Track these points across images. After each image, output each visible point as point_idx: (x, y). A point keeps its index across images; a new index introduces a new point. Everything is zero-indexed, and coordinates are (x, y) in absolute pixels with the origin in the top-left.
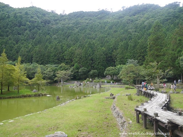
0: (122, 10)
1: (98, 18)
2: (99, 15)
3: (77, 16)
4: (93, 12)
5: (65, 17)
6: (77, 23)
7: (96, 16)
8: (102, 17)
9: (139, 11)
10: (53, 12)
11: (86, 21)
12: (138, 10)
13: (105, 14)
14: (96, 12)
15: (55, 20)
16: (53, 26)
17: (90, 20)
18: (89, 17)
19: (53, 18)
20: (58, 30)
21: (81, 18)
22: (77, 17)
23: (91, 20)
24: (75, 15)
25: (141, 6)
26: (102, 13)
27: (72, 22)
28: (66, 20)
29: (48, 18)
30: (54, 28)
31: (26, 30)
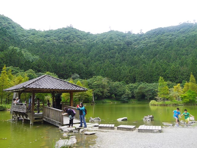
1: (180, 32)
2: (181, 29)
3: (157, 33)
4: (173, 27)
5: (144, 36)
6: (159, 41)
7: (177, 31)
8: (184, 31)
10: (129, 33)
11: (168, 37)
13: (188, 27)
14: (177, 27)
15: (136, 41)
16: (136, 46)
17: (172, 36)
18: (170, 32)
19: (132, 39)
20: (142, 51)
21: (162, 35)
22: (157, 34)
23: (173, 35)
24: (154, 33)
26: (185, 26)
27: (153, 41)
28: (146, 38)
29: (129, 40)
30: (137, 49)
31: (116, 53)
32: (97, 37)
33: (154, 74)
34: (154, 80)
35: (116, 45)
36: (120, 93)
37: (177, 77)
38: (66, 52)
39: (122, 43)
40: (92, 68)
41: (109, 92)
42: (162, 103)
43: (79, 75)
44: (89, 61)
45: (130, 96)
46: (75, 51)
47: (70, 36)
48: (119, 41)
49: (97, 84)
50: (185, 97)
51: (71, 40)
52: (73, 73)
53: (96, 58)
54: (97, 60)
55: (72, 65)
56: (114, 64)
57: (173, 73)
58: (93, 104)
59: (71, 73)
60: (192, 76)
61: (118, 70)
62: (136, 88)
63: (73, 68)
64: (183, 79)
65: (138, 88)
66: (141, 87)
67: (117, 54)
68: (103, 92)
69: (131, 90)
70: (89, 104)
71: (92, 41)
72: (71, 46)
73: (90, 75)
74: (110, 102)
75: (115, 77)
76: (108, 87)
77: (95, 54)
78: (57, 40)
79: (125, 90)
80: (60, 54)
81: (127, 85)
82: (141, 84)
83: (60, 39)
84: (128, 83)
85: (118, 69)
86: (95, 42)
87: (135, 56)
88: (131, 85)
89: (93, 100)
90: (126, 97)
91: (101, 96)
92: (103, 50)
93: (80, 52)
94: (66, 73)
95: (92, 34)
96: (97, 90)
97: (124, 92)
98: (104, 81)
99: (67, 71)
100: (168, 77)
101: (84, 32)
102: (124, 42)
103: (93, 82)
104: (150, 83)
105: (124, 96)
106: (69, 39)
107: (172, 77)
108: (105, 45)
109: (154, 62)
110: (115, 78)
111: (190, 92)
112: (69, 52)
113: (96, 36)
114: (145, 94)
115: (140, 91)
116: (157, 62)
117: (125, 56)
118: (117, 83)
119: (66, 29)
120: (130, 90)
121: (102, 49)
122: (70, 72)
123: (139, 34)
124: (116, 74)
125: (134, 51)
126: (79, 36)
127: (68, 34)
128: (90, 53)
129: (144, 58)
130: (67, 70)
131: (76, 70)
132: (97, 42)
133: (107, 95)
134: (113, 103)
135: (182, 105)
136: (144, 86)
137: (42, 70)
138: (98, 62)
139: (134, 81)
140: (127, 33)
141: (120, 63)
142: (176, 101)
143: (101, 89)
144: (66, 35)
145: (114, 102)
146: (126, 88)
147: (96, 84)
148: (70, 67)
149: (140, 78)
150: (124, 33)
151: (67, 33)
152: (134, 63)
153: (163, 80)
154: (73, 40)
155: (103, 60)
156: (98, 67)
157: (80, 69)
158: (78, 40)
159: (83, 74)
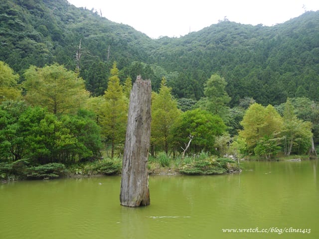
32: (276, 30)
38: (223, 63)
43: (255, 99)
44: (269, 74)
46: (238, 60)
47: (226, 36)
51: (229, 42)
52: (243, 97)
53: (282, 66)
54: (286, 70)
55: (238, 82)
58: (312, 156)
59: (238, 96)
63: (241, 87)
71: (269, 39)
72: (229, 52)
73: (276, 98)
77: (280, 60)
78: (205, 46)
80: (212, 68)
83: (209, 43)
86: (275, 38)
89: (313, 148)
92: (296, 49)
93: (249, 60)
95: (266, 27)
99: (231, 94)
101: (250, 25)
106: (226, 41)
108: (297, 40)
112: (227, 62)
119: (217, 25)
121: (292, 48)
122: (236, 95)
126: (242, 34)
127: (223, 33)
128: (269, 59)
130: (231, 92)
131: (248, 91)
132: (279, 37)
137: (186, 94)
138: (288, 74)
144: (219, 36)
148: (235, 86)
151: (219, 32)
154: (231, 41)
155: (298, 68)
156: (291, 82)
157: (255, 88)
158: (240, 41)
159: (262, 97)
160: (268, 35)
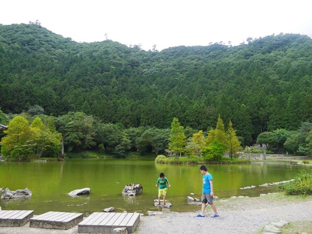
0: (247, 43)
1: (210, 56)
2: (211, 53)
3: (177, 53)
4: (201, 48)
5: (157, 56)
6: (179, 66)
7: (206, 54)
8: (215, 55)
9: (276, 46)
10: (137, 47)
11: (193, 61)
12: (274, 44)
13: (221, 51)
14: (206, 47)
15: (145, 61)
16: (144, 70)
17: (198, 61)
18: (195, 55)
19: (141, 58)
20: (153, 77)
21: (184, 57)
22: (178, 55)
23: (199, 59)
24: (174, 53)
25: (279, 37)
26: (216, 48)
27: (171, 64)
28: (161, 60)
29: (135, 58)
30: (146, 74)
31: (112, 77)
32: (82, 48)
33: (169, 115)
34: (167, 124)
35: (113, 64)
36: (113, 141)
37: (201, 121)
38: (24, 67)
39: (124, 62)
40: (69, 98)
41: (93, 140)
42: (173, 160)
43: (44, 107)
44: (65, 86)
45: (128, 148)
46: (40, 67)
47: (34, 40)
48: (119, 58)
49: (75, 126)
50: (208, 151)
51: (36, 47)
52: (33, 104)
53: (78, 82)
54: (80, 86)
55: (31, 90)
56: (107, 95)
57: (196, 116)
58: (60, 159)
59: (28, 103)
60: (219, 119)
61: (112, 105)
62: (139, 134)
63: (33, 95)
64: (208, 125)
65: (143, 135)
66: (147, 134)
67: (114, 80)
68: (84, 139)
69: (132, 137)
70: (53, 159)
71: (74, 54)
72: (34, 57)
73: (64, 109)
74: (96, 155)
75: (107, 115)
76: (93, 131)
77: (77, 76)
78: (9, 44)
79: (122, 137)
80: (11, 69)
81: (126, 130)
82: (148, 129)
84: (128, 126)
85: (114, 103)
86: (78, 55)
87: (142, 86)
88: (131, 129)
89: (63, 152)
90: (122, 149)
91: (79, 146)
92: (92, 69)
93: (51, 69)
94: (19, 104)
95: (74, 42)
96: (74, 135)
97: (119, 140)
98: (88, 121)
99: (21, 100)
100: (188, 121)
101: (60, 36)
102: (127, 61)
103: (67, 122)
104: (162, 128)
105: (119, 147)
106: (33, 45)
107: (193, 121)
108: (94, 62)
109: (170, 96)
110: (107, 117)
111: (215, 143)
112: (29, 67)
113: (82, 46)
114: (152, 144)
115: (144, 140)
116: (174, 97)
117: (127, 83)
118: (109, 126)
119: (28, 26)
120: (129, 138)
121: (89, 68)
122: (26, 101)
123: (152, 52)
124: (110, 111)
125: (141, 77)
126: (50, 43)
127: (31, 36)
128: (69, 72)
129: (155, 90)
130: (22, 98)
131: (40, 99)
132: (81, 55)
133: (90, 145)
134: (100, 158)
135: (203, 163)
136: (152, 132)
138: (80, 89)
139: (137, 125)
140: (132, 47)
141: (117, 94)
142: (194, 157)
143: (82, 133)
144: (26, 38)
145: (102, 156)
146: (124, 135)
147: (72, 124)
148: (27, 93)
149: (147, 119)
150: (129, 47)
151: (28, 33)
152: (138, 96)
153: (179, 123)
154: (38, 46)
155: (90, 86)
156: (80, 97)
157: (46, 98)
158: (47, 48)
159: (51, 106)
160: (74, 50)
